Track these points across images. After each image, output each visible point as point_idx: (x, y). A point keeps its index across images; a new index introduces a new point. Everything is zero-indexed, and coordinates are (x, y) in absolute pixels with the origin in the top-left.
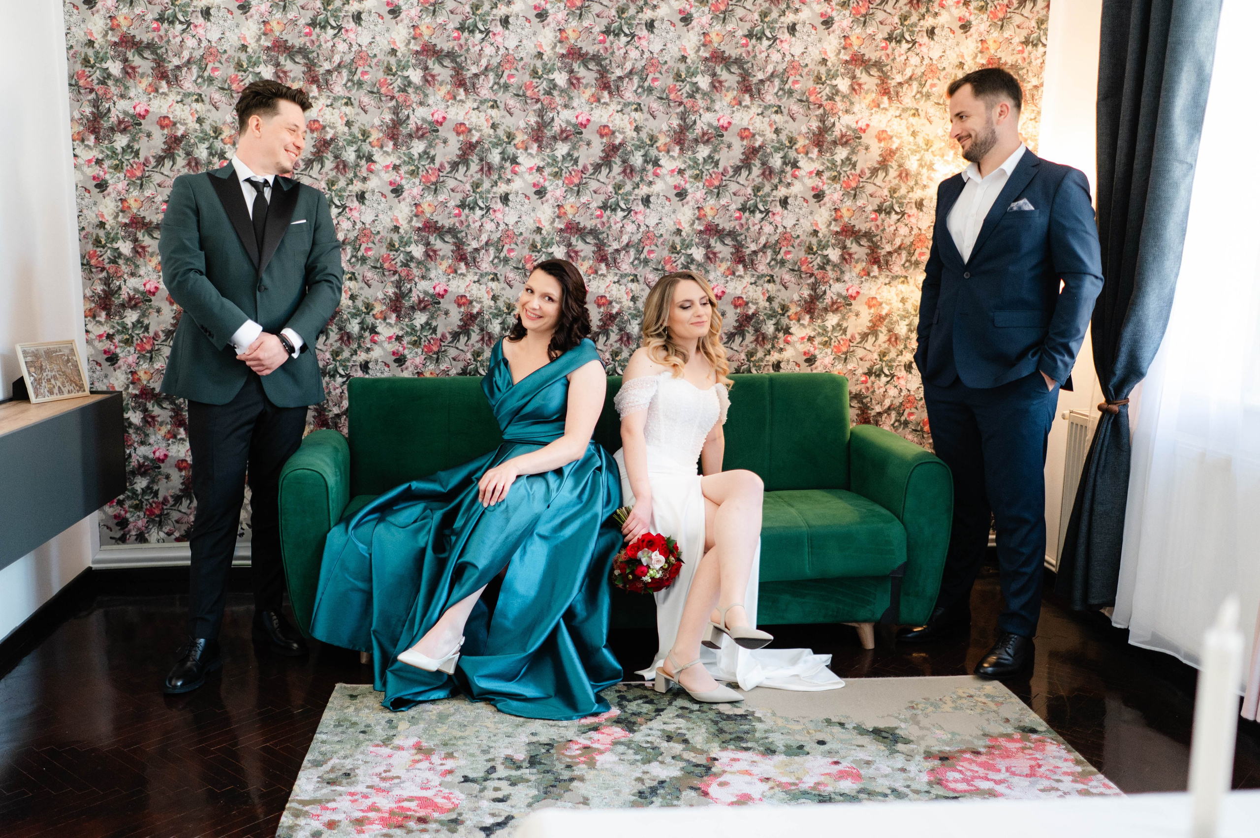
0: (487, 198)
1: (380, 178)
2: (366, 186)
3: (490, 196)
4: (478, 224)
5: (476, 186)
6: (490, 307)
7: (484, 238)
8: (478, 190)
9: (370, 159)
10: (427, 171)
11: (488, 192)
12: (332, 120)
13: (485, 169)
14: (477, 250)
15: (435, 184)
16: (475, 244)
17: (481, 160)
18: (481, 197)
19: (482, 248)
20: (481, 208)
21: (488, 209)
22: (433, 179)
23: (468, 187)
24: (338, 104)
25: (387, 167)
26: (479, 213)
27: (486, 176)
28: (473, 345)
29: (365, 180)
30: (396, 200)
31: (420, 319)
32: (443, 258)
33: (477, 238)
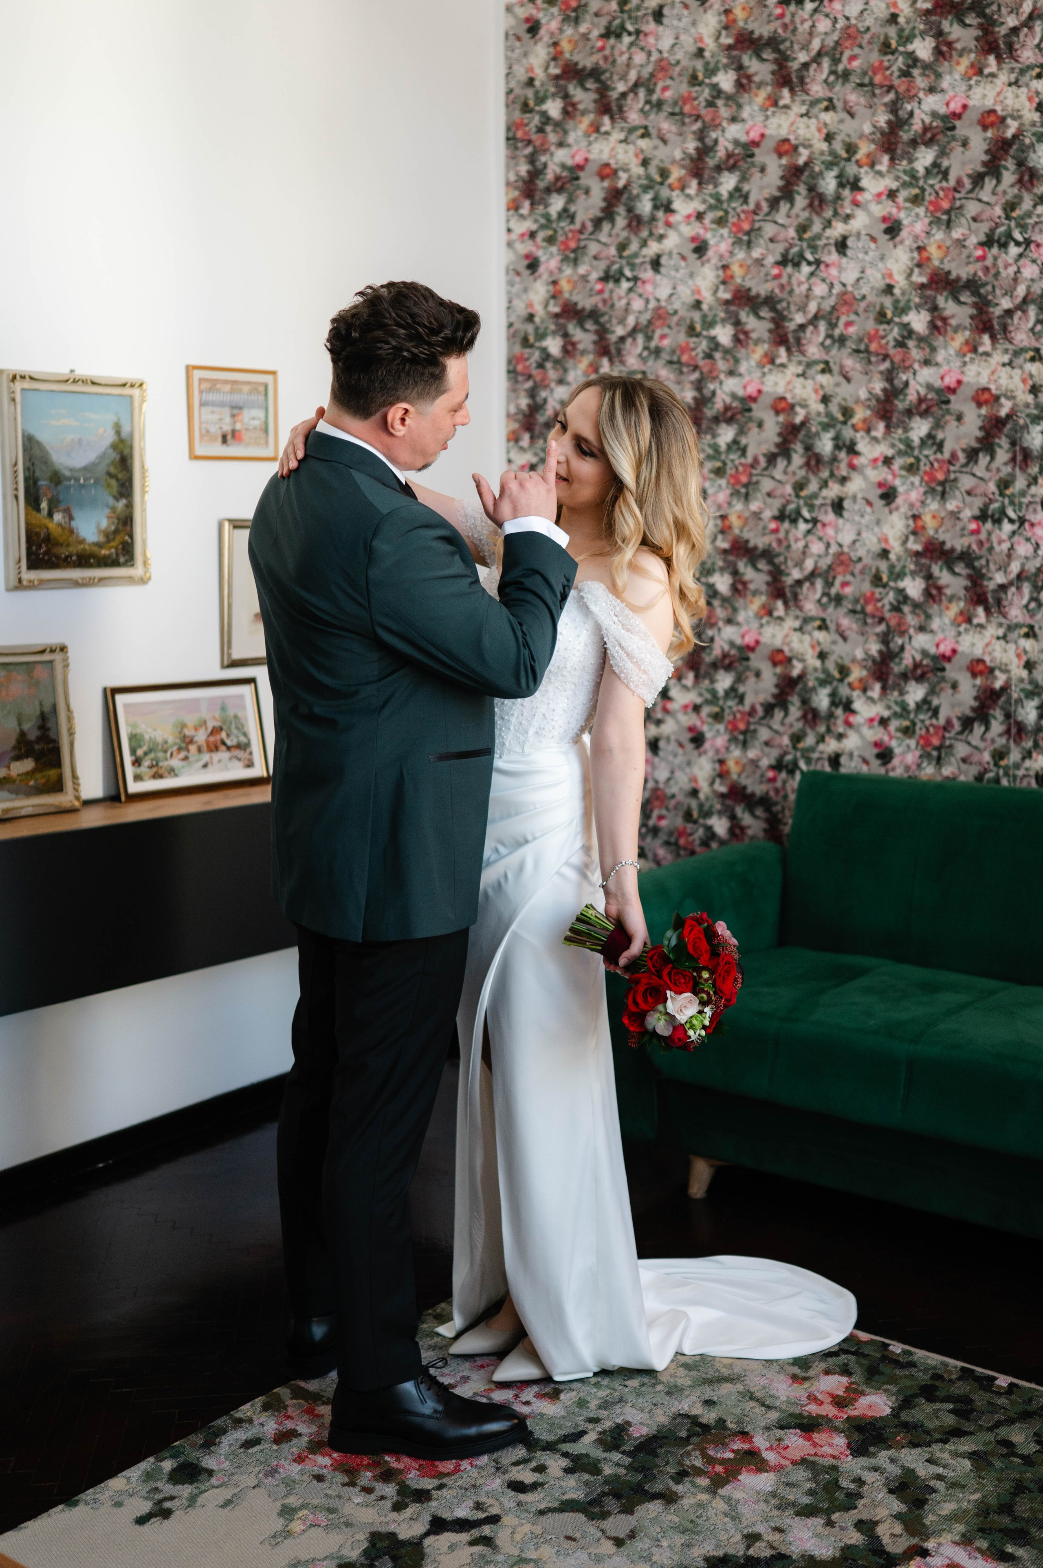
0: (1020, 504)
1: (865, 478)
2: (845, 489)
3: (1025, 500)
4: (1005, 546)
5: (1004, 484)
6: (1022, 680)
7: (1015, 568)
8: (1008, 492)
9: (852, 450)
10: (932, 464)
11: (1023, 494)
12: (804, 396)
13: (1019, 458)
14: (1003, 588)
15: (942, 484)
16: (1000, 578)
17: (1013, 443)
18: (1012, 503)
19: (1011, 583)
20: (1011, 521)
21: (1022, 521)
22: (940, 476)
23: (992, 487)
24: (811, 372)
25: (875, 460)
26: (1007, 527)
27: (1021, 468)
28: (993, 741)
29: (844, 480)
30: (887, 510)
31: (915, 693)
32: (951, 599)
33: (1004, 568)
